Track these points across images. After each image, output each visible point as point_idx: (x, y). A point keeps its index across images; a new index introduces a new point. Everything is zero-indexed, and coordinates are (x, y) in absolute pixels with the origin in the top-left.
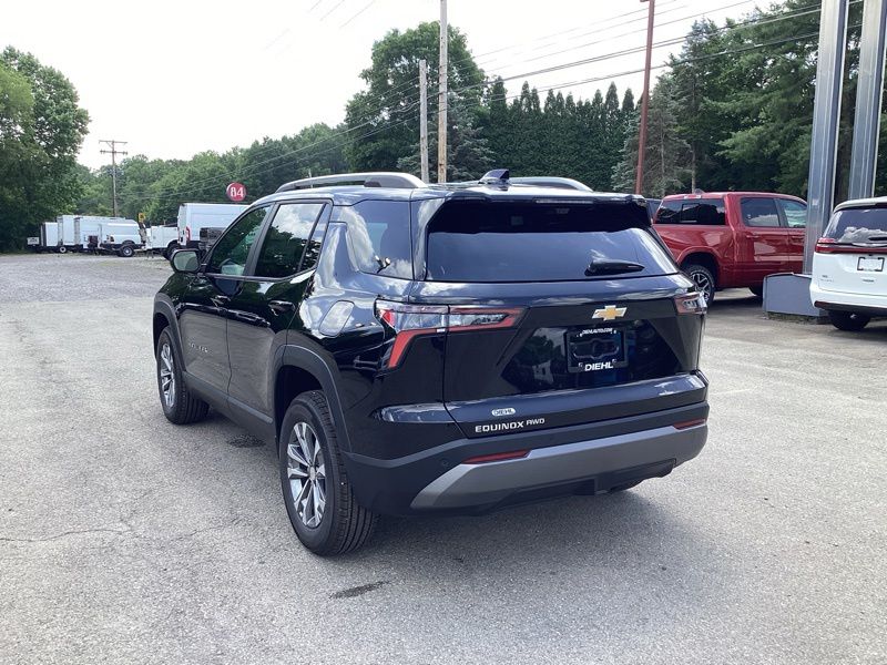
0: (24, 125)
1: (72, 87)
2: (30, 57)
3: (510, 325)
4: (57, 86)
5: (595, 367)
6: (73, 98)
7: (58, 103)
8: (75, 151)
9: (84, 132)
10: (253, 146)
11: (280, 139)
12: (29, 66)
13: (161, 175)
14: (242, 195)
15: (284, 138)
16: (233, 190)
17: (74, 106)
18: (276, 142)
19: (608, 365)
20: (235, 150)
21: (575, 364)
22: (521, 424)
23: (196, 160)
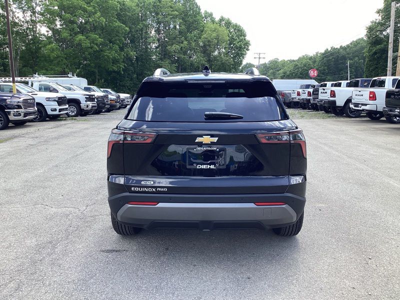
0: (225, 48)
1: (244, 31)
2: (228, 20)
3: (149, 142)
4: (239, 30)
5: (204, 167)
6: (245, 36)
7: (239, 38)
8: (243, 58)
9: (248, 50)
10: (325, 51)
11: (339, 47)
12: (228, 24)
13: (284, 66)
14: (316, 74)
15: (341, 47)
16: (312, 72)
17: (245, 39)
18: (337, 48)
19: (212, 167)
20: (317, 53)
21: (192, 164)
22: (154, 190)
23: (300, 59)
